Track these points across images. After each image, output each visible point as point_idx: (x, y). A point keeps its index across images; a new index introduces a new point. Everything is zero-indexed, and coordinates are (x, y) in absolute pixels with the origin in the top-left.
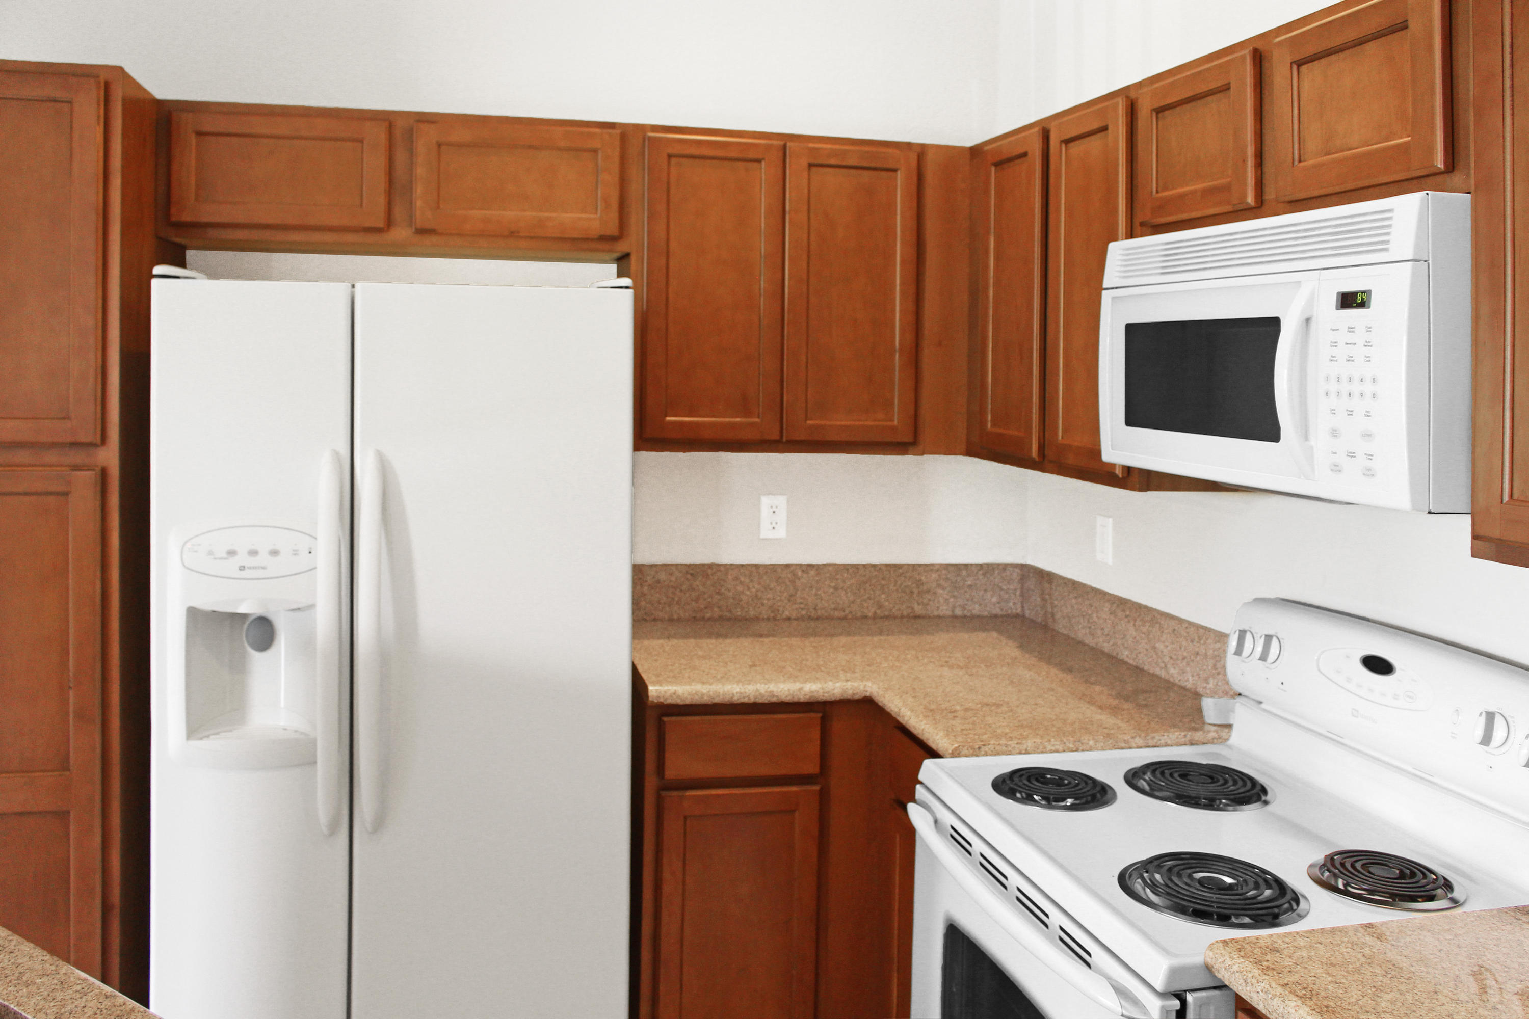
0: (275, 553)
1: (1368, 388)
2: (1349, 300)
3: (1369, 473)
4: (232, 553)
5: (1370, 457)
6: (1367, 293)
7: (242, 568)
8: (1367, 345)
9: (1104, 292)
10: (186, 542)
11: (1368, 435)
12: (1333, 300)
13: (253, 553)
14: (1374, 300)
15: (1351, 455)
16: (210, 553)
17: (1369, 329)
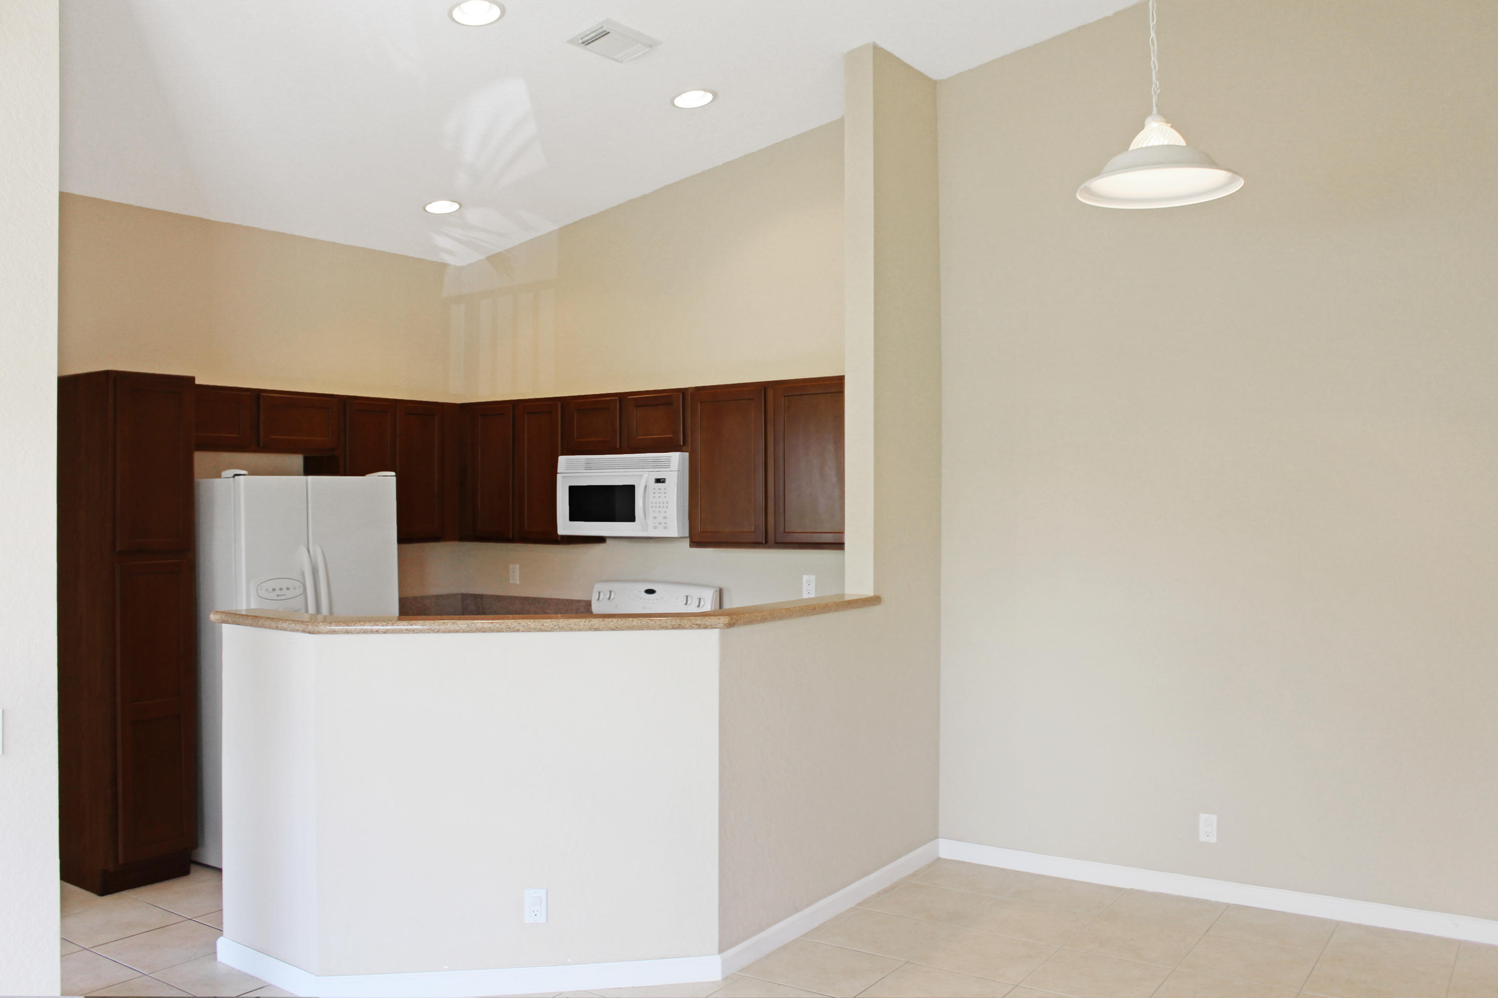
0: (288, 589)
1: (665, 505)
2: (658, 481)
3: (665, 528)
4: (274, 590)
5: (666, 523)
6: (665, 479)
7: (278, 596)
8: (665, 493)
9: (558, 475)
10: (257, 588)
11: (665, 518)
12: (654, 481)
13: (281, 589)
14: (667, 481)
15: (660, 523)
16: (267, 590)
17: (665, 489)
